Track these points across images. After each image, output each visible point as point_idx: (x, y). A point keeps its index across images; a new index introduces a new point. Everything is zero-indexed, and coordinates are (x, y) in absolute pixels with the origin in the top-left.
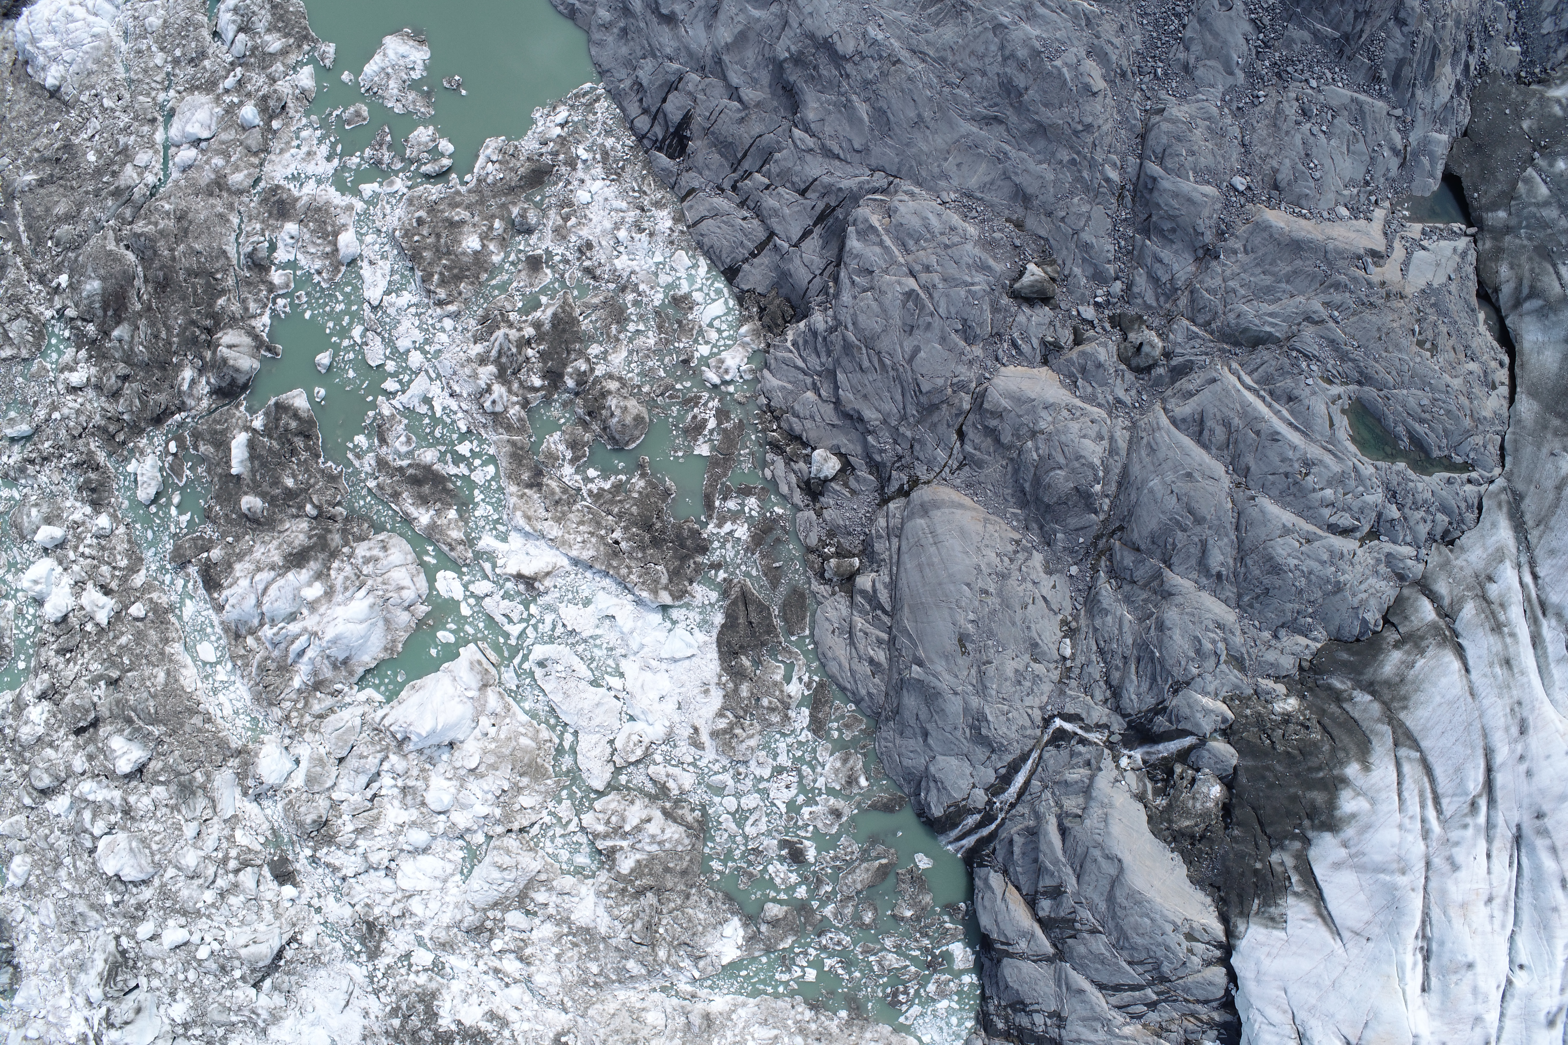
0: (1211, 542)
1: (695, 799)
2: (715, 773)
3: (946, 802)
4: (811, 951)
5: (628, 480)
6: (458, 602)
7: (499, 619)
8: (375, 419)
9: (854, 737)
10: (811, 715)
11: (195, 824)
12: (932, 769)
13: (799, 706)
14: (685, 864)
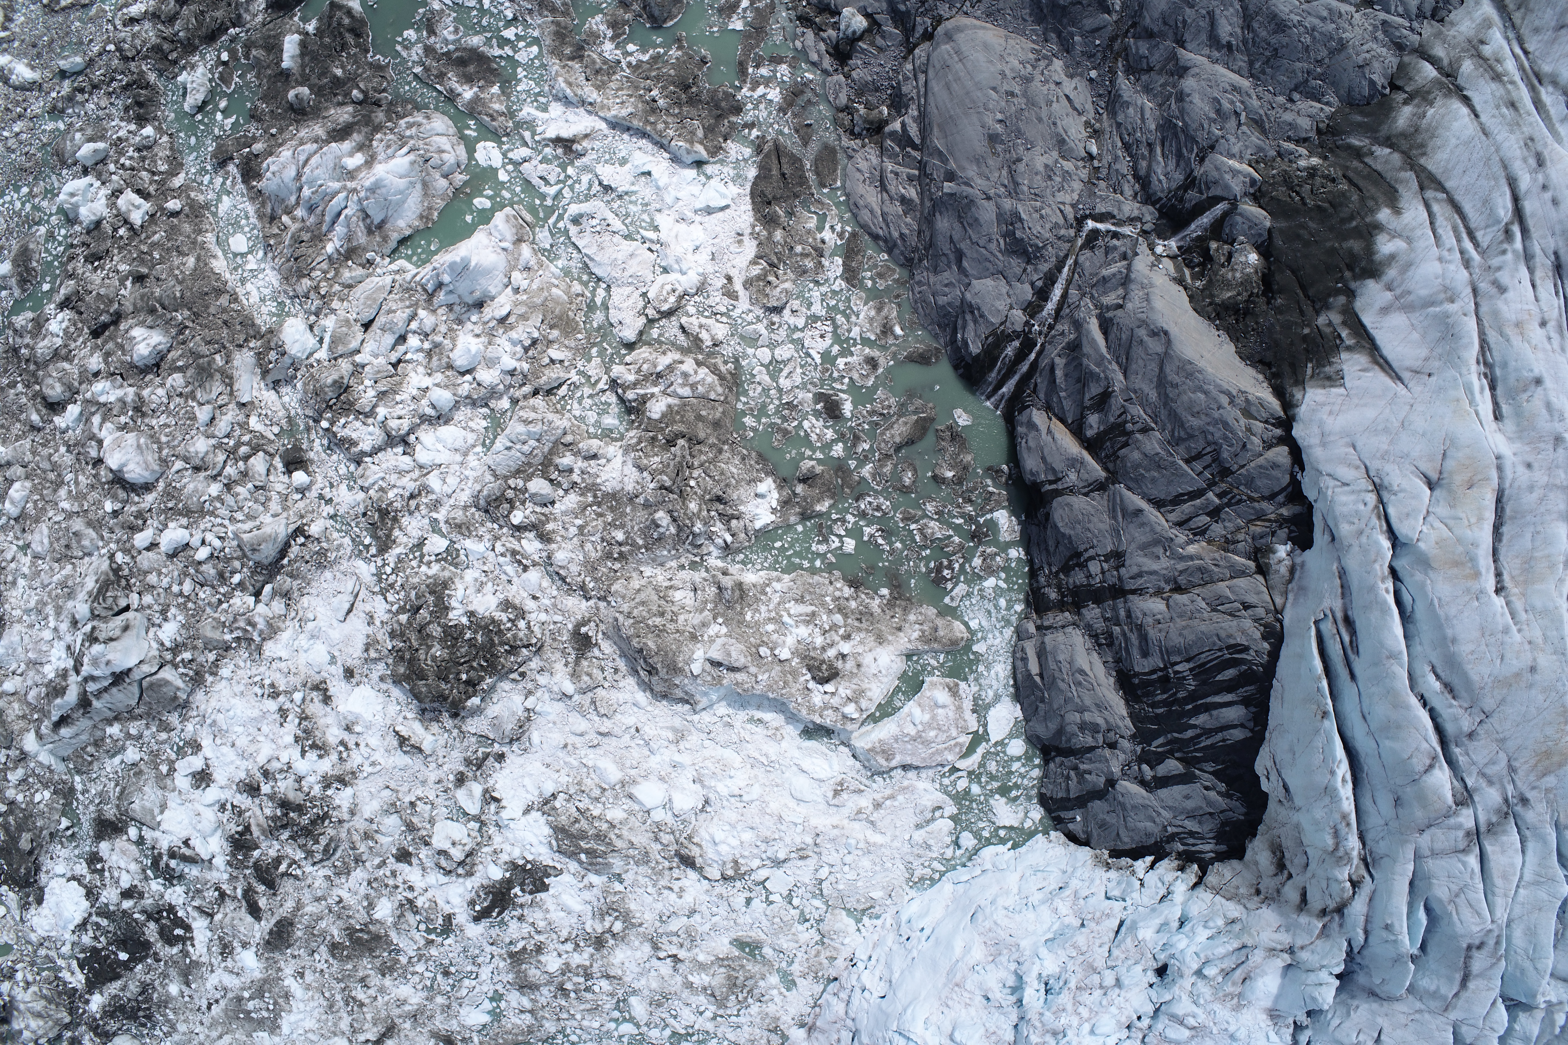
0: (1218, 12)
1: (727, 351)
2: (749, 324)
3: (984, 331)
4: (850, 518)
5: (666, 53)
6: (496, 170)
7: (536, 181)
8: (424, 14)
9: (887, 287)
10: (844, 264)
11: (208, 408)
12: (968, 296)
13: (832, 255)
14: (718, 415)
